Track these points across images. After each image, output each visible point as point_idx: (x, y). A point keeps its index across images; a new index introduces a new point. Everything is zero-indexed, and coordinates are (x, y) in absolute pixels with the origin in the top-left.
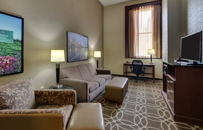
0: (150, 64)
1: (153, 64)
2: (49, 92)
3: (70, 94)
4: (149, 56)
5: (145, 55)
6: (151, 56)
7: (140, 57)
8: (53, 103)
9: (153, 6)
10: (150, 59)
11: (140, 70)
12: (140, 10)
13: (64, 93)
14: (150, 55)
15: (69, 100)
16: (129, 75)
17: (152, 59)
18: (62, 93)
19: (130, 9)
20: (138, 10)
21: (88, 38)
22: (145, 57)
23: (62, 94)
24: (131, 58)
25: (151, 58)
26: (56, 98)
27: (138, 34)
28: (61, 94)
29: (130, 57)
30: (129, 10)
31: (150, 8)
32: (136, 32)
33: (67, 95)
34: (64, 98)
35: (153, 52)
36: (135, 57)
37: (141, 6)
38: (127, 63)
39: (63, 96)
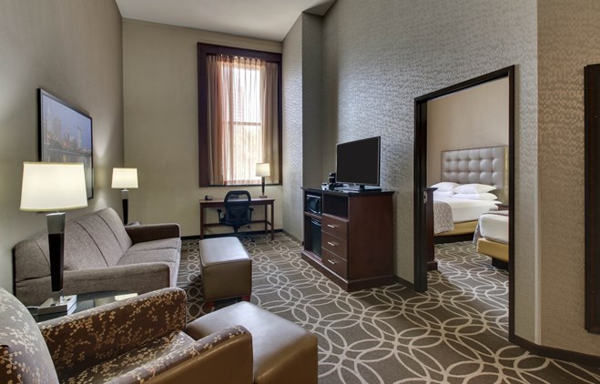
0: (261, 197)
1: (266, 197)
2: (95, 318)
3: (173, 299)
4: (258, 180)
5: (247, 179)
6: (263, 179)
7: (237, 184)
8: (115, 349)
9: (264, 63)
10: (261, 188)
11: (244, 215)
12: (235, 63)
13: (153, 304)
14: (260, 178)
15: (171, 321)
16: (209, 231)
17: (266, 188)
18: (148, 304)
19: (212, 55)
20: (231, 61)
21: (91, 119)
22: (249, 181)
23: (149, 308)
24: (214, 186)
25: (263, 185)
26: (127, 330)
27: (231, 123)
28: (145, 310)
29: (212, 183)
30: (208, 54)
31: (258, 67)
32: (226, 118)
33: (165, 305)
34: (155, 318)
35: (266, 169)
36: (226, 182)
37: (239, 55)
38: (206, 199)
39: (151, 315)
